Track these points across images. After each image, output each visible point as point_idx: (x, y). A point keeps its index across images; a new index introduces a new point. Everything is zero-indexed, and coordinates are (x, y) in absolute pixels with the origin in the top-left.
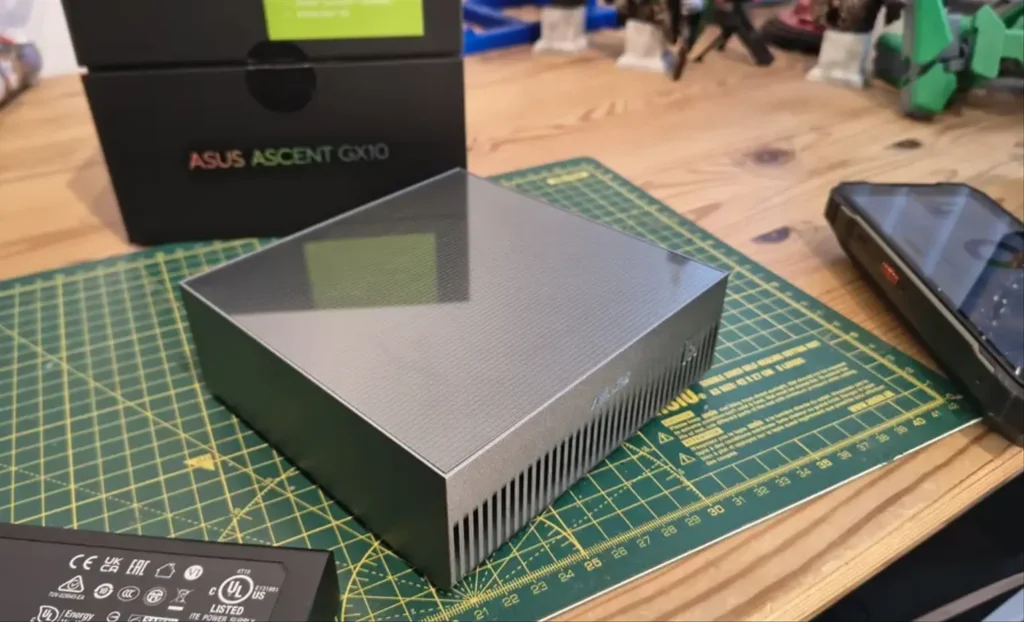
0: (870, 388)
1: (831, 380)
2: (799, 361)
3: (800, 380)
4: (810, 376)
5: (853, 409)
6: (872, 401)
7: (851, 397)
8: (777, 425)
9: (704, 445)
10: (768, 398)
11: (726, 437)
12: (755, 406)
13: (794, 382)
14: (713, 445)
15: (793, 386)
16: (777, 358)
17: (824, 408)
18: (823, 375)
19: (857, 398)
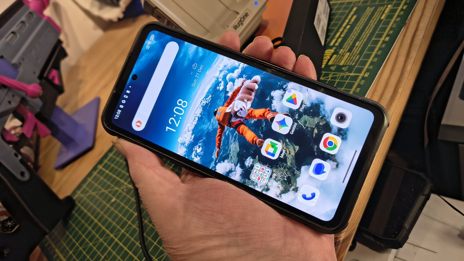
0: (382, 8)
1: (369, 15)
2: (355, 17)
3: (359, 22)
4: (361, 19)
5: (382, 18)
6: (386, 12)
7: (379, 15)
8: (364, 39)
9: (347, 61)
10: (355, 34)
11: (351, 54)
12: (352, 39)
13: (358, 24)
14: (350, 59)
15: (359, 25)
16: (347, 21)
17: (373, 24)
18: (365, 15)
19: (381, 14)
